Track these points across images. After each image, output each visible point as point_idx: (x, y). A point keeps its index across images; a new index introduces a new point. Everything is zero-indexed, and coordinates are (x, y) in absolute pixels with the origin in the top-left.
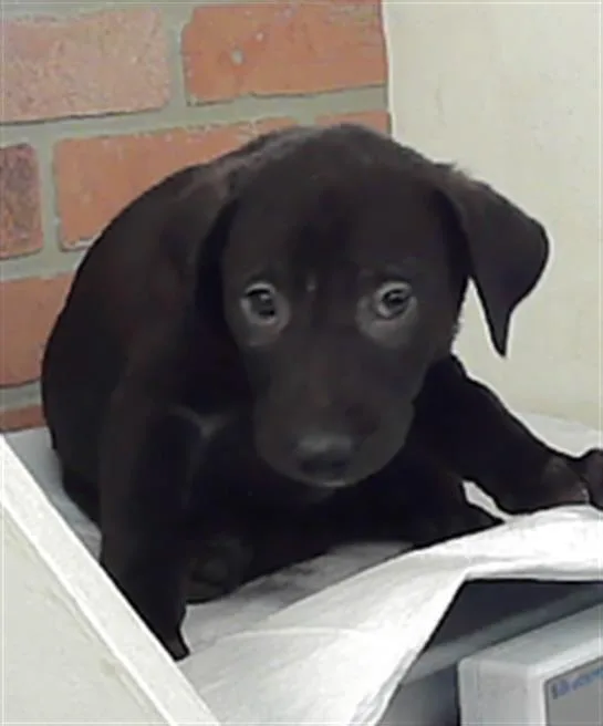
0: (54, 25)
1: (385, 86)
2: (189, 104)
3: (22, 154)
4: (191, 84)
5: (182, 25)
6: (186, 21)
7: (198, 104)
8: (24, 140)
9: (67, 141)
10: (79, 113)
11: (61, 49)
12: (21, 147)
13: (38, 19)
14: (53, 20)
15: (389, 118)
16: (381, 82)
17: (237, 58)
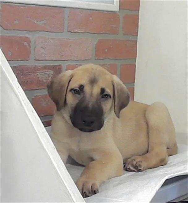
0: (70, 40)
1: (136, 59)
2: (95, 59)
3: (59, 67)
4: (96, 55)
5: (96, 43)
6: (97, 42)
7: (97, 60)
8: (60, 64)
9: (69, 65)
10: (72, 59)
11: (70, 45)
12: (60, 65)
13: (66, 39)
14: (70, 39)
15: (135, 65)
16: (135, 58)
17: (106, 51)
